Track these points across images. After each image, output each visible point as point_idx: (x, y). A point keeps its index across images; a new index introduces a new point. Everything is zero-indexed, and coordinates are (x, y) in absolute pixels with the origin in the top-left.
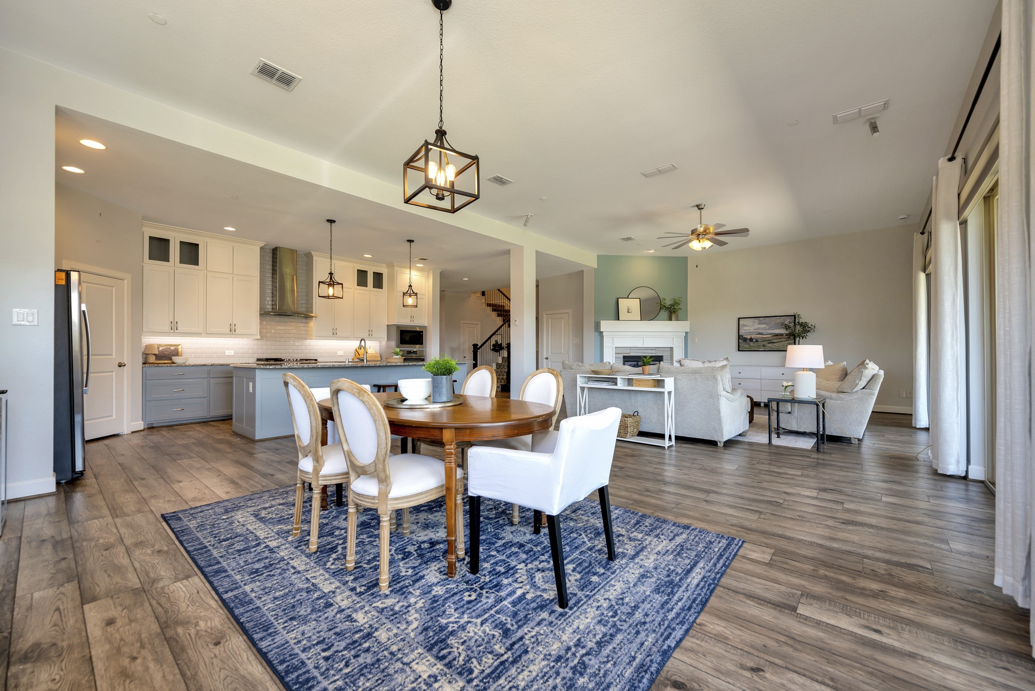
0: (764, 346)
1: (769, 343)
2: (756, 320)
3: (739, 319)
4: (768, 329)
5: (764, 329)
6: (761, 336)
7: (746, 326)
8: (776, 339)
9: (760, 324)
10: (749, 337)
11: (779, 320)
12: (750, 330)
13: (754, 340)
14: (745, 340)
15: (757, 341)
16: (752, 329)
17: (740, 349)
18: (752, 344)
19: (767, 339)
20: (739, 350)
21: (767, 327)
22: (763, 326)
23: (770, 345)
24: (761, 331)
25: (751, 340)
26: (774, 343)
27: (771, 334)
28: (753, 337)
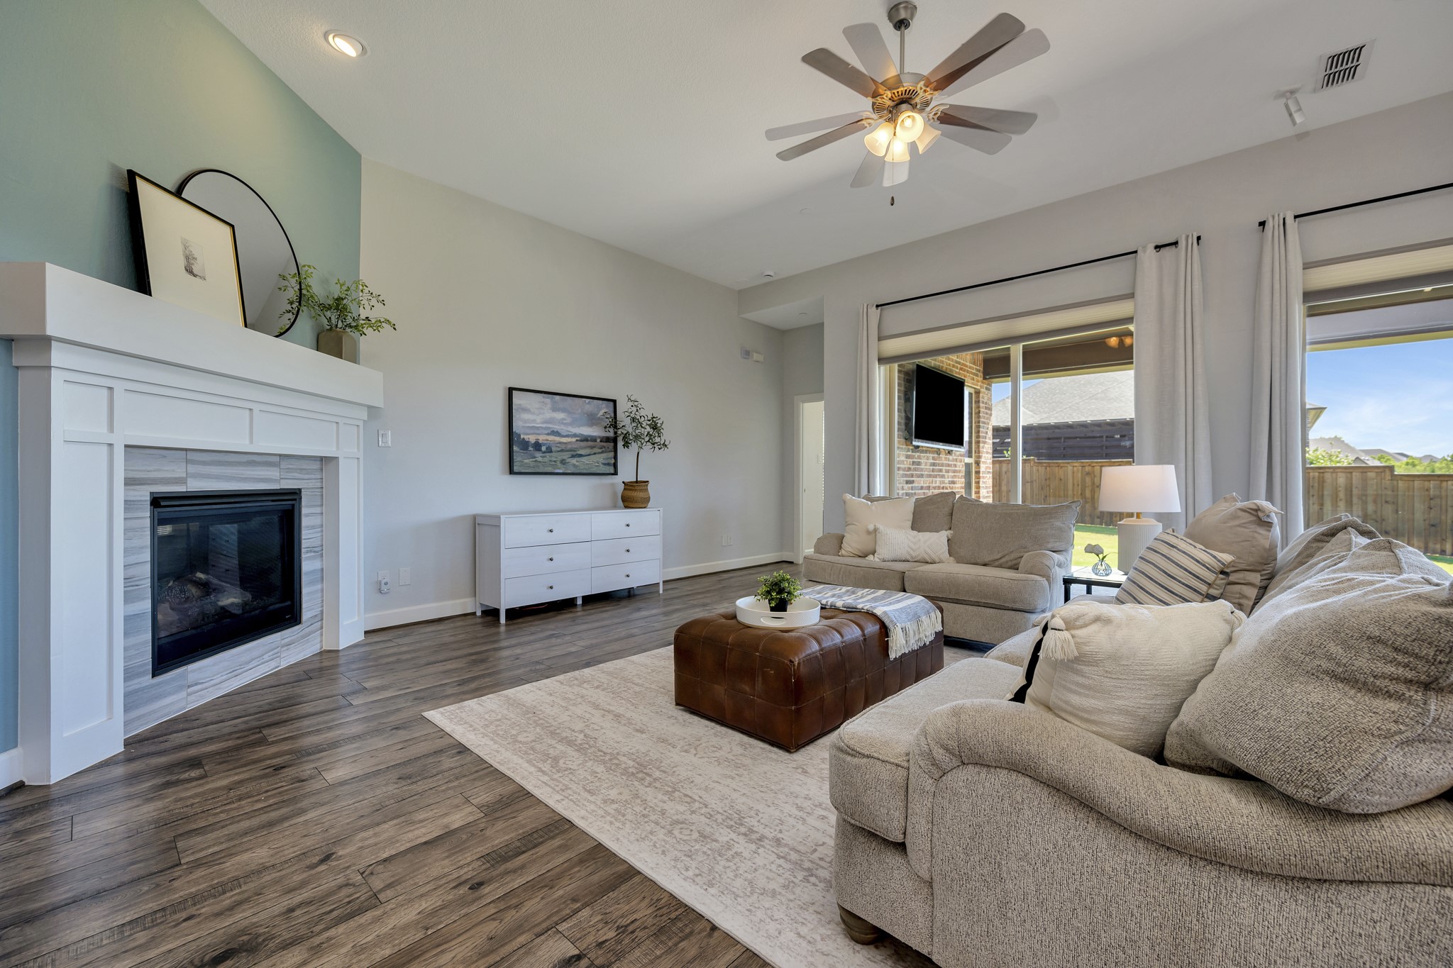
0: (563, 462)
1: (573, 456)
2: (548, 400)
3: (511, 390)
4: (571, 424)
5: (561, 422)
6: (557, 439)
7: (525, 410)
8: (585, 448)
9: (554, 409)
10: (532, 439)
11: (590, 406)
12: (534, 421)
13: (544, 449)
14: (525, 445)
15: (549, 450)
16: (539, 419)
17: (516, 469)
18: (538, 455)
19: (569, 447)
20: (511, 472)
21: (569, 420)
22: (560, 416)
23: (574, 461)
24: (556, 427)
25: (537, 446)
26: (581, 456)
27: (575, 435)
28: (542, 438)
